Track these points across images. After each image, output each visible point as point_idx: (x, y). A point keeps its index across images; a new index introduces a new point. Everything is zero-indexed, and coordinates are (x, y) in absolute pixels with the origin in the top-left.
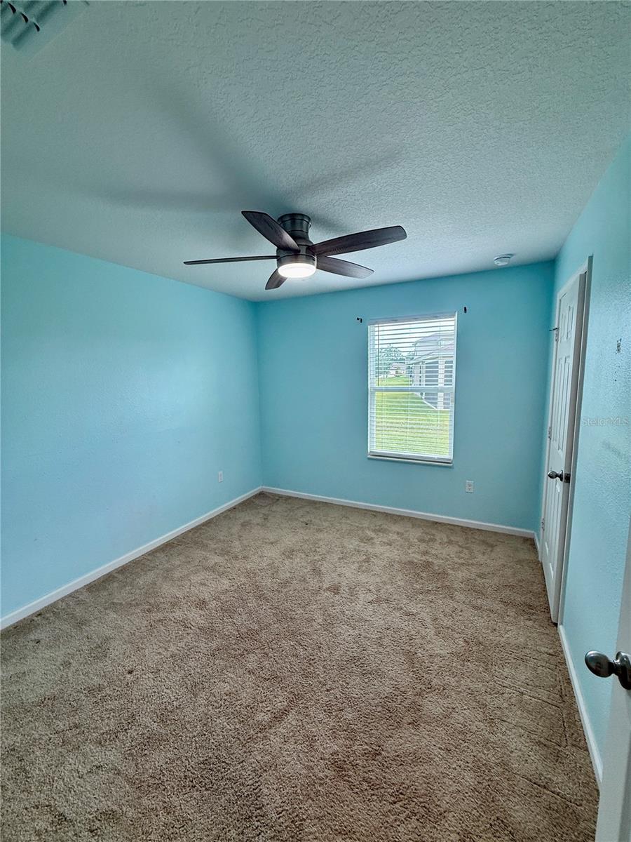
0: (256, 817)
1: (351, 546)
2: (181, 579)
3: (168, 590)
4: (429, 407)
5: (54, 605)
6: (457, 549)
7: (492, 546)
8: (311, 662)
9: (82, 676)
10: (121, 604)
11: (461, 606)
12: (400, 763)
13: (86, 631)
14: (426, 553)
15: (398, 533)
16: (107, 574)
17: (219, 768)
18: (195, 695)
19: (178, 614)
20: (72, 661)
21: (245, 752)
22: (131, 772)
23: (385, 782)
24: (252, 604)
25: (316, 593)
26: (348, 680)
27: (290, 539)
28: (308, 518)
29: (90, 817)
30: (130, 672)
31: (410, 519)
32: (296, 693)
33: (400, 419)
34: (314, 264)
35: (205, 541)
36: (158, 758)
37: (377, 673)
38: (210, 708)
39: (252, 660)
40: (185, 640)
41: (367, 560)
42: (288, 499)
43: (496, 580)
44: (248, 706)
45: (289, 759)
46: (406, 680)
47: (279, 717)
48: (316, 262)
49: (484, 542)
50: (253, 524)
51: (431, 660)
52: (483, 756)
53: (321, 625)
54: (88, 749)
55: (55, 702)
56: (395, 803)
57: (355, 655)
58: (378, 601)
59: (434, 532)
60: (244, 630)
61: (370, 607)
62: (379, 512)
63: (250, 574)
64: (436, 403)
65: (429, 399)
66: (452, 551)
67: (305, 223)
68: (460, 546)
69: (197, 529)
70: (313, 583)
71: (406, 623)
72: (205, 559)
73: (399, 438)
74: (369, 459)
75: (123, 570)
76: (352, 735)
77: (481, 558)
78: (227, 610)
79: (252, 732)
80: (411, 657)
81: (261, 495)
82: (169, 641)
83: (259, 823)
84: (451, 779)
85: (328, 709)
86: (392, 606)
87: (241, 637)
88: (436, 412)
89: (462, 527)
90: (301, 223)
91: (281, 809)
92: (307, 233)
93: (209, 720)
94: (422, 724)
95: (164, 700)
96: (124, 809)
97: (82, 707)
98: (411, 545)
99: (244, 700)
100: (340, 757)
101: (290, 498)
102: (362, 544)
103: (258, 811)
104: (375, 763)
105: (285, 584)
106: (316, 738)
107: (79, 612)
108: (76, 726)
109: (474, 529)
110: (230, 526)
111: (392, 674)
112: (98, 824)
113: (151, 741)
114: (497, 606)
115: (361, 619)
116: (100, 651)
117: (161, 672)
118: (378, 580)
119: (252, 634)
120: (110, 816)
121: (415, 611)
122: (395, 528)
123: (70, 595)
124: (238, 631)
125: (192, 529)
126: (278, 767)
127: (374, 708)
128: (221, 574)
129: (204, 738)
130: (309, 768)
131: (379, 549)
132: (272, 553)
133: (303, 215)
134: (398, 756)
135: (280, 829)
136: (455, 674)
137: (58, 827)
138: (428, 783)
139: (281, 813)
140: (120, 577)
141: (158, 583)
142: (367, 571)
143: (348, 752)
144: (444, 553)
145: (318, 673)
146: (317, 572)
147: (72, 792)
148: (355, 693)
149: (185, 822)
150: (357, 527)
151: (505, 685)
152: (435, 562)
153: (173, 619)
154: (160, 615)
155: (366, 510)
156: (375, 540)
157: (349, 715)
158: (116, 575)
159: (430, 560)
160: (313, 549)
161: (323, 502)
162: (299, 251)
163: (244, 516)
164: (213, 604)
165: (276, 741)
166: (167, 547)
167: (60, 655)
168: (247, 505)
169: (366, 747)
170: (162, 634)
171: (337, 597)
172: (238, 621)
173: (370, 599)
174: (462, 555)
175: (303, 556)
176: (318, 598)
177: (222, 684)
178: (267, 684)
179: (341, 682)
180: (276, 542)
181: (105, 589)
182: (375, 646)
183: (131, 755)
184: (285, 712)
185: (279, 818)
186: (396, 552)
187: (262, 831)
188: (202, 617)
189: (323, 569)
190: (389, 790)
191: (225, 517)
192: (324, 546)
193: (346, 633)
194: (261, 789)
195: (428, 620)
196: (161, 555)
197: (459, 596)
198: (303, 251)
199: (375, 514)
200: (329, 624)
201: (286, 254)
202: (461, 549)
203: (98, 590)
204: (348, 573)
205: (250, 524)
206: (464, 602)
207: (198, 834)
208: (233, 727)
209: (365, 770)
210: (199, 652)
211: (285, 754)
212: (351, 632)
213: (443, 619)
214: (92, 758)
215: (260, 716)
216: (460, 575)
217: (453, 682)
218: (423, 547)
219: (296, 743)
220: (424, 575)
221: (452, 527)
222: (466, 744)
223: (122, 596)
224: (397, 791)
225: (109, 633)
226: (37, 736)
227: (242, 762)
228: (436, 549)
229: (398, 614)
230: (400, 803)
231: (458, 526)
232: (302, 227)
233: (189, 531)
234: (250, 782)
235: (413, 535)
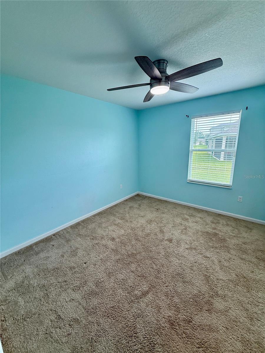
0: (134, 337)
1: (177, 221)
2: (105, 228)
3: (100, 232)
4: (216, 159)
5: (59, 232)
6: (231, 228)
7: (251, 229)
8: (159, 272)
9: (68, 262)
10: (82, 235)
11: (234, 257)
12: (202, 329)
13: (70, 244)
14: (215, 229)
15: (201, 218)
16: (78, 222)
17: (119, 311)
18: (110, 278)
19: (104, 242)
20: (64, 255)
21: (130, 307)
22: (85, 305)
23: (194, 337)
24: (133, 242)
25: (162, 241)
26: (176, 284)
27: (150, 215)
28: (158, 207)
29: (70, 319)
30: (85, 263)
31: (206, 212)
32: (152, 285)
33: (202, 164)
34: (168, 86)
35: (115, 213)
36: (95, 301)
37: (190, 283)
38: (116, 284)
39: (133, 267)
40: (106, 253)
41: (186, 229)
42: (149, 198)
43: (253, 246)
44: (131, 287)
45: (149, 314)
46: (205, 289)
47: (144, 294)
48: (169, 85)
49: (246, 227)
50: (134, 207)
51: (218, 281)
52: (247, 336)
53: (163, 256)
54: (69, 292)
55: (58, 270)
56: (199, 348)
57: (180, 272)
58: (191, 248)
59: (219, 219)
60: (130, 253)
61: (187, 251)
62: (191, 207)
63: (132, 229)
64: (220, 157)
65: (216, 155)
66: (229, 229)
67: (165, 64)
68: (233, 227)
69: (111, 208)
70: (160, 236)
71: (205, 261)
72: (115, 220)
73: (201, 173)
74: (188, 183)
75: (83, 221)
76: (178, 310)
77: (245, 235)
78: (123, 243)
79: (133, 299)
80: (207, 278)
81: (138, 195)
82: (100, 253)
83: (135, 340)
84: (229, 343)
85: (167, 295)
86: (198, 252)
87: (129, 256)
88: (219, 161)
89: (234, 218)
90: (163, 65)
91: (145, 336)
92: (166, 70)
93: (115, 289)
94: (213, 312)
95: (98, 277)
96: (82, 319)
97: (68, 274)
98: (207, 224)
99: (130, 284)
100: (172, 319)
101: (150, 197)
102: (183, 221)
103: (135, 334)
104: (189, 326)
105: (148, 235)
106: (161, 307)
107: (67, 236)
108: (65, 281)
109: (241, 220)
110: (125, 208)
111: (198, 284)
112: (72, 323)
113: (93, 294)
114: (254, 260)
115: (182, 256)
116: (74, 253)
117: (97, 265)
118: (191, 239)
119: (133, 255)
120: (76, 321)
121: (209, 256)
122: (199, 215)
123: (64, 229)
124: (127, 253)
125: (110, 207)
126: (144, 317)
127: (189, 299)
128: (121, 228)
129: (113, 297)
130: (157, 320)
131: (191, 224)
132: (142, 221)
133: (164, 60)
134: (201, 325)
135: (145, 345)
136: (231, 290)
137: (58, 320)
138: (217, 343)
139: (144, 338)
140: (82, 224)
141: (96, 228)
142: (186, 234)
143: (176, 317)
144: (224, 230)
145: (162, 277)
146: (162, 231)
147: (63, 307)
148: (180, 290)
149: (105, 331)
150: (181, 213)
151: (259, 302)
152: (220, 234)
153: (102, 244)
154: (97, 242)
155: (185, 206)
156: (189, 220)
157: (176, 300)
158: (81, 223)
159: (217, 232)
160: (160, 221)
161: (165, 201)
162: (162, 79)
163: (130, 204)
164: (117, 240)
165: (143, 305)
166: (100, 214)
167: (60, 252)
168: (132, 199)
169: (184, 317)
170: (97, 250)
171: (171, 244)
172: (128, 248)
173: (187, 247)
174: (234, 232)
175: (156, 224)
176: (162, 243)
177: (121, 275)
178: (139, 278)
179: (172, 284)
180: (144, 216)
181: (77, 228)
182: (189, 270)
183: (85, 297)
184: (147, 293)
185: (144, 340)
186: (200, 227)
187: (137, 344)
188: (113, 245)
189: (164, 230)
190: (196, 341)
191: (123, 204)
192: (165, 220)
193: (175, 261)
194: (136, 325)
195: (216, 262)
196: (97, 217)
197: (232, 252)
198: (164, 79)
199: (189, 208)
200: (167, 256)
201: (155, 81)
202: (233, 229)
203: (74, 228)
204: (176, 234)
205: (133, 207)
206: (235, 255)
207: (110, 338)
208: (125, 295)
209: (185, 328)
210: (112, 259)
211: (147, 311)
212: (178, 261)
213: (224, 262)
214: (71, 296)
215: (136, 292)
216: (233, 241)
217: (230, 294)
218: (213, 226)
219: (152, 308)
220: (214, 239)
221: (229, 218)
222: (237, 328)
223: (83, 232)
224: (201, 342)
225: (77, 246)
226: (52, 283)
227: (128, 311)
228: (220, 227)
229: (201, 256)
230: (202, 349)
231: (232, 217)
232: (163, 67)
233: (109, 208)
234: (132, 321)
235: (209, 219)
